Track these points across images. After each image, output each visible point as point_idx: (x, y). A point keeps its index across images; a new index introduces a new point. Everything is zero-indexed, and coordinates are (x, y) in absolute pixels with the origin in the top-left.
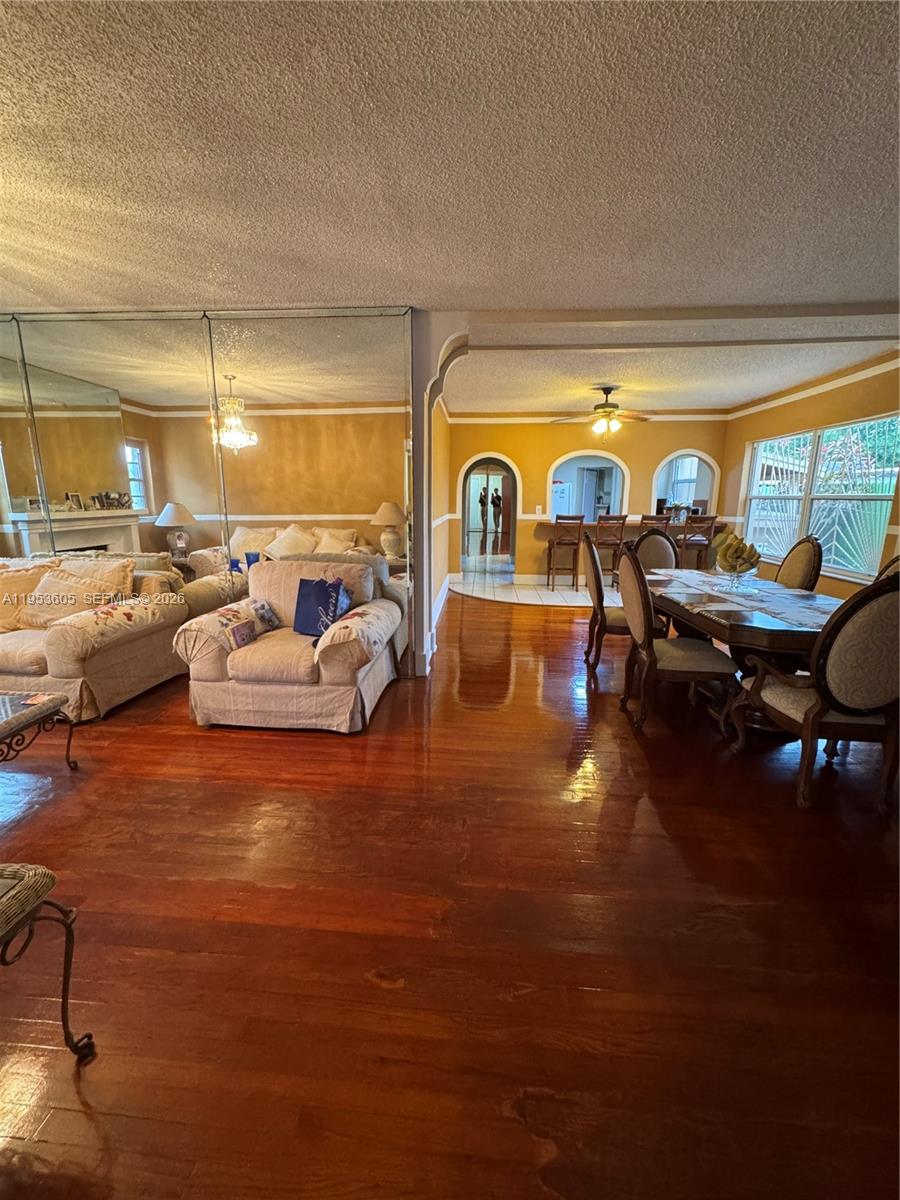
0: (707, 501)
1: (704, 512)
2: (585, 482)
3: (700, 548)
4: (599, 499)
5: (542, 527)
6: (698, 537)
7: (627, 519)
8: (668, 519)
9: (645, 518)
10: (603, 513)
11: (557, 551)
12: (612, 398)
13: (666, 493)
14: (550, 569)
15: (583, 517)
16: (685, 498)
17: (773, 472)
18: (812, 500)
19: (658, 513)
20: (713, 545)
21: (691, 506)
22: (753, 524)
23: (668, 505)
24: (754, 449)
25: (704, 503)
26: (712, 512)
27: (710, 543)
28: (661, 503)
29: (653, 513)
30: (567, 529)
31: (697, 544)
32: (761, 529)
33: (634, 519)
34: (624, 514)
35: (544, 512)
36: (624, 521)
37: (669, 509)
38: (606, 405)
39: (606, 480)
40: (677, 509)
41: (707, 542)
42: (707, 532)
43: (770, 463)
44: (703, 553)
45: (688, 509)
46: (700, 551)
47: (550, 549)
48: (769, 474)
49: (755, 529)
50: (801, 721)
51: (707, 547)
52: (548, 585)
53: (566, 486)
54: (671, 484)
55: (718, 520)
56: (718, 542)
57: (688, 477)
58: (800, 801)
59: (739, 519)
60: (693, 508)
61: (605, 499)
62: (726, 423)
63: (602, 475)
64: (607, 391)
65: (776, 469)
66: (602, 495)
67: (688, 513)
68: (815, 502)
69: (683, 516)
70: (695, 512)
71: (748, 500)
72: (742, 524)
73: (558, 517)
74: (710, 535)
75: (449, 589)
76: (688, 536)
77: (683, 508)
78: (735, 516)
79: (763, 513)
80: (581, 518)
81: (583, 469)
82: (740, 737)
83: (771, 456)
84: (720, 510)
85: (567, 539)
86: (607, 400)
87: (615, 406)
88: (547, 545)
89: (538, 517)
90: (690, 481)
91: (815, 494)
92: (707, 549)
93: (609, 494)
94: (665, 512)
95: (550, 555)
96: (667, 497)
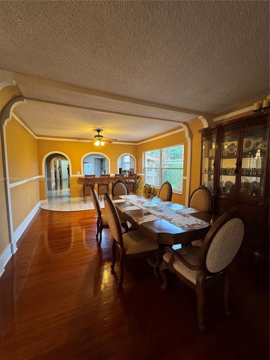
0: (133, 169)
1: (133, 173)
2: (97, 163)
3: (133, 184)
4: (102, 168)
5: (80, 179)
6: (133, 180)
7: (110, 175)
8: (123, 175)
9: (116, 175)
10: (103, 173)
11: (86, 188)
12: (101, 134)
13: (122, 166)
14: (84, 194)
15: (95, 175)
16: (127, 168)
17: (150, 160)
18: (162, 169)
19: (120, 173)
20: (137, 183)
21: (129, 170)
22: (147, 175)
23: (122, 170)
24: (145, 154)
25: (133, 170)
26: (135, 173)
27: (136, 182)
28: (120, 169)
29: (118, 173)
30: (90, 180)
31: (132, 183)
32: (149, 177)
33: (113, 175)
34: (109, 174)
35: (81, 174)
36: (109, 176)
37: (123, 171)
38: (99, 136)
39: (104, 162)
40: (125, 171)
41: (135, 182)
42: (134, 179)
43: (149, 158)
44: (134, 185)
45: (128, 171)
46: (133, 185)
47: (84, 187)
48: (149, 161)
49: (147, 176)
50: (195, 283)
51: (135, 183)
52: (84, 201)
53: (90, 164)
54: (123, 164)
55: (137, 175)
56: (138, 182)
57: (127, 162)
58: (201, 327)
59: (143, 174)
60: (130, 171)
61: (104, 168)
62: (136, 146)
63: (102, 160)
64: (99, 131)
65: (151, 160)
66: (103, 167)
67: (129, 172)
68: (163, 169)
69: (127, 174)
70: (131, 172)
71: (145, 169)
72: (144, 176)
73: (86, 176)
74: (135, 180)
75: (40, 208)
76: (130, 180)
77: (127, 171)
78: (142, 173)
79: (149, 172)
80: (94, 176)
81: (96, 158)
82: (165, 282)
83: (149, 156)
84: (137, 172)
85: (90, 183)
86: (99, 134)
87: (102, 137)
88: (83, 186)
89: (78, 175)
90: (128, 163)
91: (162, 167)
92: (135, 184)
93: (105, 166)
94: (122, 172)
95: (84, 189)
96: (122, 168)
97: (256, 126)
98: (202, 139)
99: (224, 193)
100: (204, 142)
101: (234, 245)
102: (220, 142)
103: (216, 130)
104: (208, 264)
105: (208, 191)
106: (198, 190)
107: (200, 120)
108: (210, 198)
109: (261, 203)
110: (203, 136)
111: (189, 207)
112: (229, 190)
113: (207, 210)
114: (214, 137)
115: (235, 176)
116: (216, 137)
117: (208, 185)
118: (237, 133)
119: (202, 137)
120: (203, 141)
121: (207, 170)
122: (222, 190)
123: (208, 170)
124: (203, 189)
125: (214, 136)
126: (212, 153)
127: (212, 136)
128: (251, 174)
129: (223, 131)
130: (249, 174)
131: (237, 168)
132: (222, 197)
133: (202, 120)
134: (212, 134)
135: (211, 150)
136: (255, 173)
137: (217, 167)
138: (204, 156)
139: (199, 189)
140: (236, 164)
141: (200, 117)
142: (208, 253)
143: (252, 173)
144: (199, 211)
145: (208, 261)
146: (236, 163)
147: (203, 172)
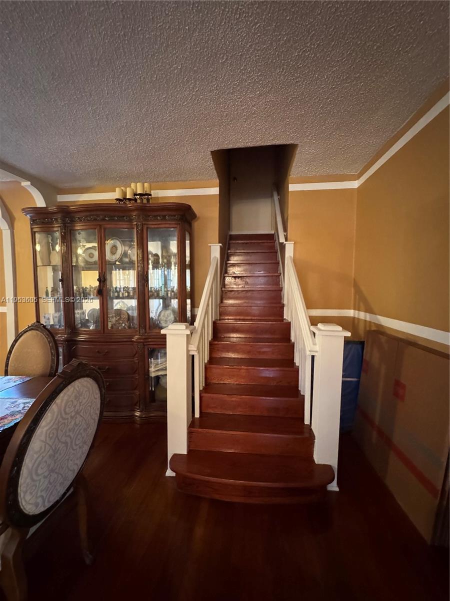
97: (120, 223)
98: (32, 229)
99: (85, 331)
100: (37, 236)
101: (82, 431)
102: (68, 239)
103: (59, 216)
104: (24, 504)
105: (48, 333)
106: (27, 333)
107: (27, 190)
108: (52, 346)
109: (136, 337)
110: (33, 221)
111: (6, 374)
112: (93, 324)
113: (49, 371)
114: (56, 229)
115: (98, 300)
116: (59, 229)
117: (53, 319)
118: (96, 229)
119: (31, 225)
120: (35, 232)
121: (50, 290)
122: (80, 325)
123: (51, 292)
124: (37, 330)
125: (56, 226)
126: (57, 259)
127: (53, 226)
128: (121, 295)
129: (73, 221)
130: (119, 295)
131: (100, 286)
132: (82, 337)
133: (29, 190)
134: (52, 223)
135: (54, 252)
136: (127, 294)
137: (68, 285)
138: (39, 263)
139: (27, 331)
140: (98, 280)
141: (26, 184)
142: (21, 481)
143: (123, 294)
144: (28, 379)
145: (24, 497)
146: (98, 278)
147: (42, 294)
